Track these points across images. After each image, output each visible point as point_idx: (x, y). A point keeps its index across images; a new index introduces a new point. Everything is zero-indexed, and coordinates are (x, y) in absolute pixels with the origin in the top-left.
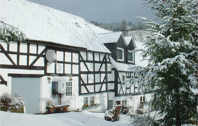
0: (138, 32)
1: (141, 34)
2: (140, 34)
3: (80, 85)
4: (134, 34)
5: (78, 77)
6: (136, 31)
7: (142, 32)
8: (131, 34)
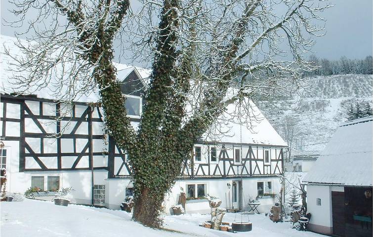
0: (341, 78)
1: (347, 80)
2: (345, 82)
3: (23, 156)
4: (333, 82)
5: (18, 142)
6: (338, 76)
7: (349, 78)
8: (326, 82)
